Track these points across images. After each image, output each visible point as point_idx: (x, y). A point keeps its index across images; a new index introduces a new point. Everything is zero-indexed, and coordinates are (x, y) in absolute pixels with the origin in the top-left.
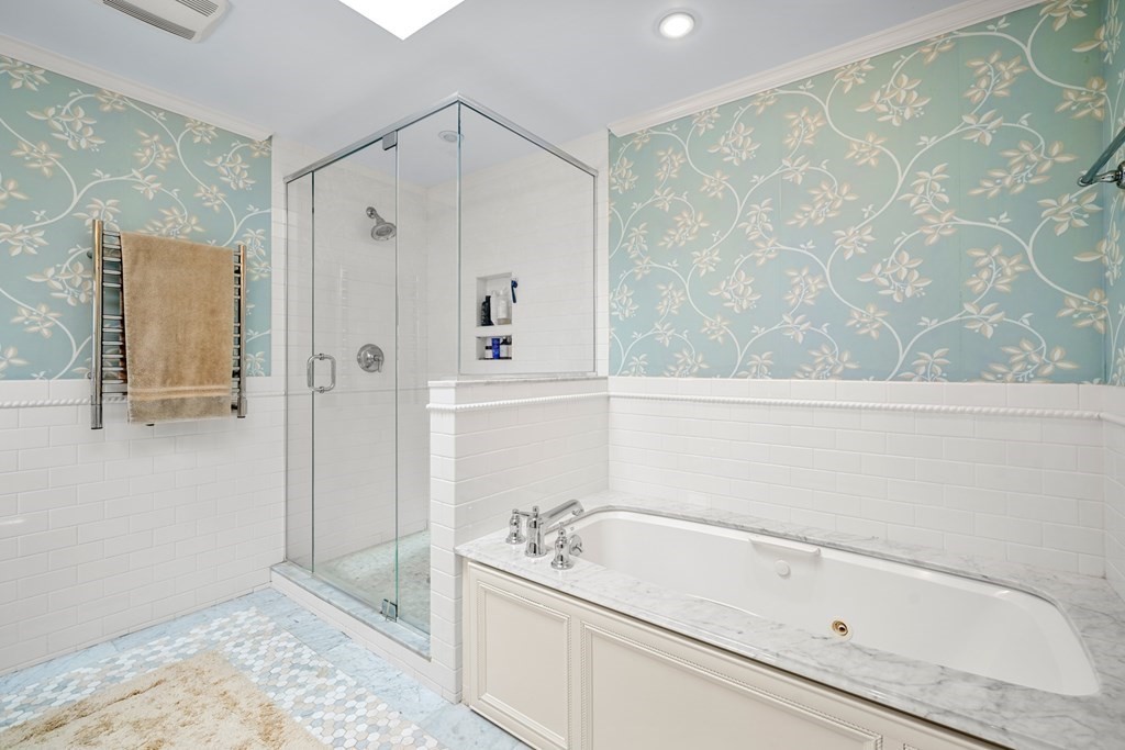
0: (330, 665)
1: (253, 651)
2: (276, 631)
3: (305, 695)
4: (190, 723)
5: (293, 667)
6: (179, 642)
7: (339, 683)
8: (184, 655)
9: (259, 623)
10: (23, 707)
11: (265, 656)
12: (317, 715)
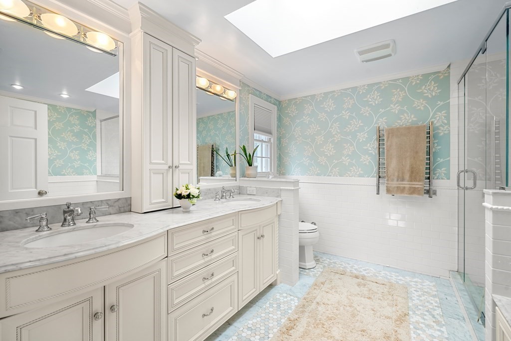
0: (443, 323)
1: (420, 296)
2: (434, 296)
3: (422, 323)
4: (381, 300)
5: (428, 311)
6: (400, 278)
7: (439, 330)
8: (397, 282)
9: (431, 289)
10: (355, 269)
11: (421, 300)
12: (419, 332)
